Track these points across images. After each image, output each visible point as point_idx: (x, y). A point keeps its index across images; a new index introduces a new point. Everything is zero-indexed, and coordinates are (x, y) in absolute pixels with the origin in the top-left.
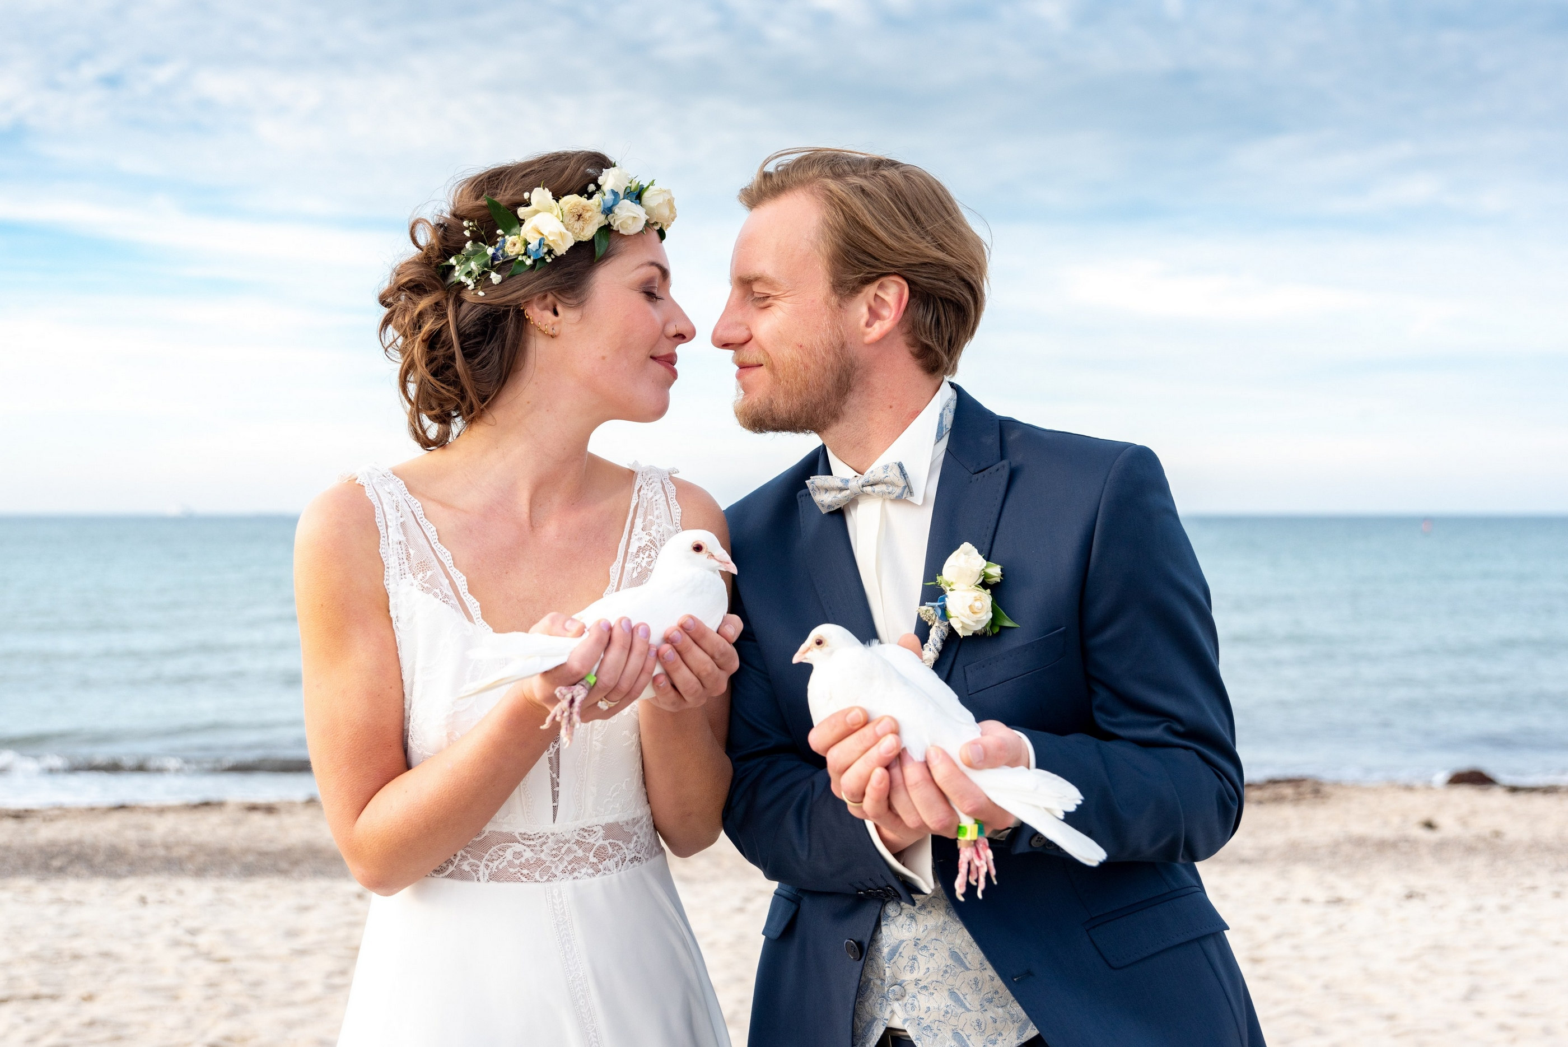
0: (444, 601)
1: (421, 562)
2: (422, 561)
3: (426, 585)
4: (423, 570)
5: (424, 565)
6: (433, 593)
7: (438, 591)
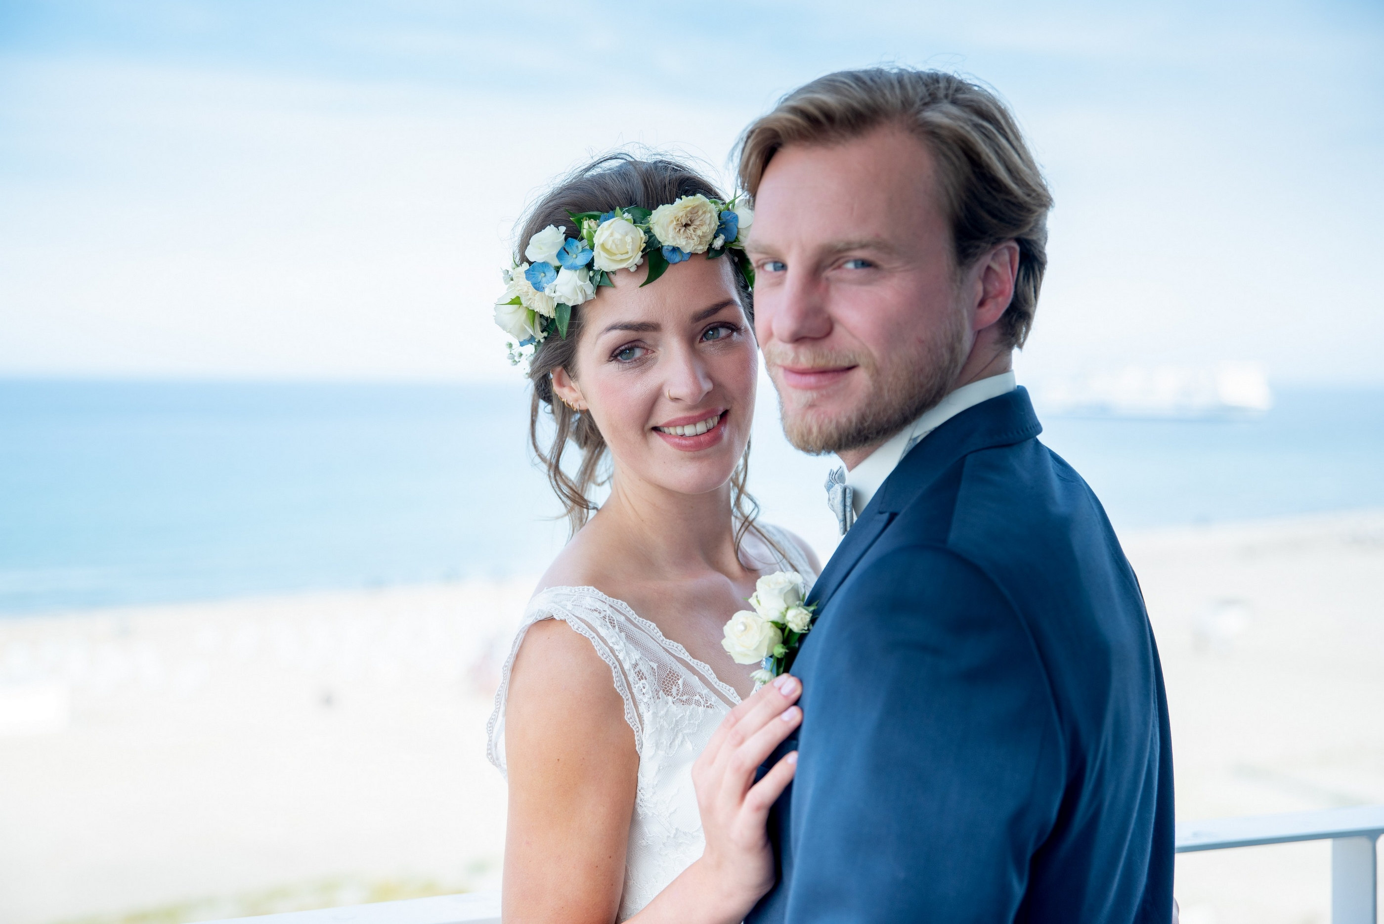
0: (707, 707)
1: (668, 674)
2: (668, 672)
3: (684, 698)
4: (673, 682)
5: (672, 676)
6: (694, 702)
7: (697, 697)
